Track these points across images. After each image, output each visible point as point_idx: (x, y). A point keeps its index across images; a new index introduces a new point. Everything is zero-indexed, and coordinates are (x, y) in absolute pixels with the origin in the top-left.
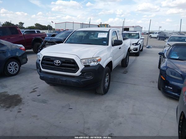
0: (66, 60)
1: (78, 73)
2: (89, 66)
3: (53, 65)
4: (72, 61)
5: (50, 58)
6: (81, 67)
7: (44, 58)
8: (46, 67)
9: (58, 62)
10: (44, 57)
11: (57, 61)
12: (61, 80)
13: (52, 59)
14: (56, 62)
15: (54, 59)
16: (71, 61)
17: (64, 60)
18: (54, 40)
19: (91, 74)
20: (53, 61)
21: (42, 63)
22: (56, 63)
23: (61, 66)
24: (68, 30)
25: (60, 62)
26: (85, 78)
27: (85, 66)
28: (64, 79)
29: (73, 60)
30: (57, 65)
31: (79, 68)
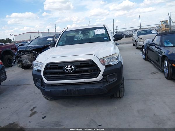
0: (81, 64)
1: (100, 77)
2: (110, 65)
3: (64, 73)
4: (90, 63)
5: (57, 64)
6: (102, 68)
7: (49, 66)
8: (52, 77)
9: (70, 68)
10: (48, 64)
11: (69, 66)
12: (78, 90)
13: (60, 65)
14: (68, 68)
15: (63, 64)
16: (88, 63)
17: (79, 64)
18: (30, 48)
19: (114, 75)
20: (61, 68)
21: (45, 73)
22: (67, 70)
23: (76, 72)
24: (38, 37)
25: (73, 67)
26: (107, 82)
27: (105, 66)
28: (82, 88)
29: (92, 61)
30: (69, 71)
31: (100, 71)
